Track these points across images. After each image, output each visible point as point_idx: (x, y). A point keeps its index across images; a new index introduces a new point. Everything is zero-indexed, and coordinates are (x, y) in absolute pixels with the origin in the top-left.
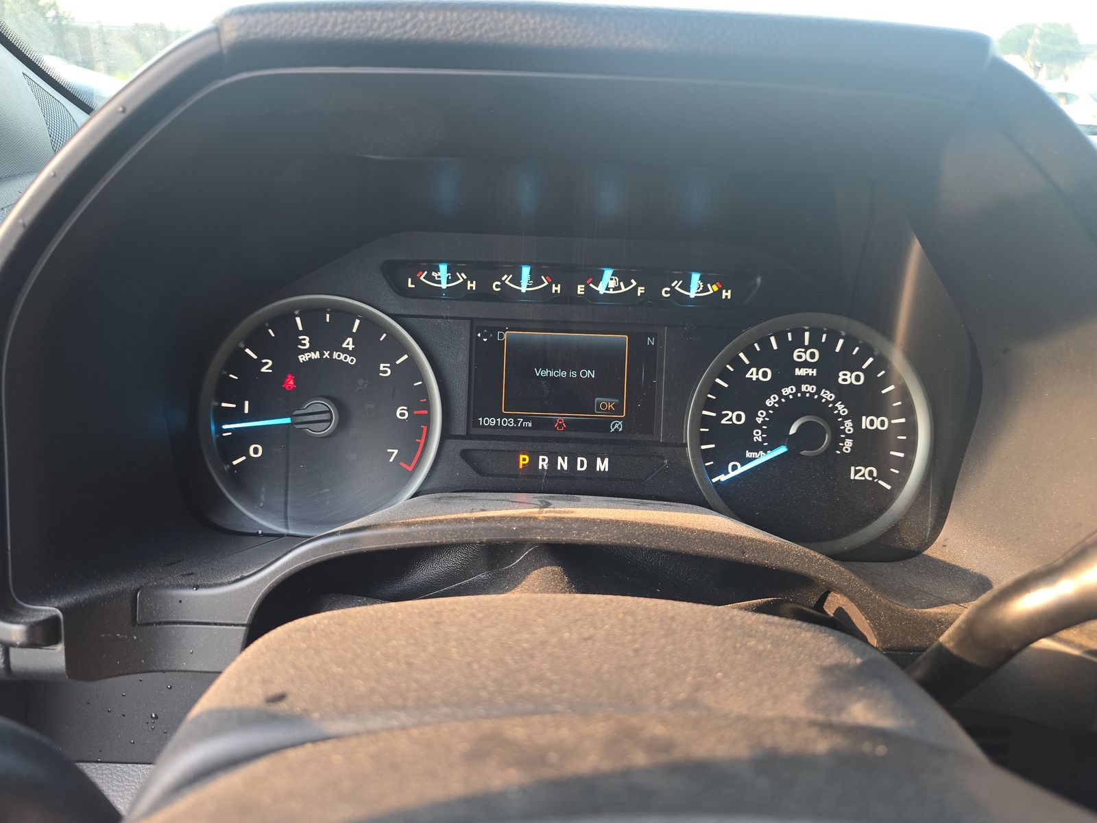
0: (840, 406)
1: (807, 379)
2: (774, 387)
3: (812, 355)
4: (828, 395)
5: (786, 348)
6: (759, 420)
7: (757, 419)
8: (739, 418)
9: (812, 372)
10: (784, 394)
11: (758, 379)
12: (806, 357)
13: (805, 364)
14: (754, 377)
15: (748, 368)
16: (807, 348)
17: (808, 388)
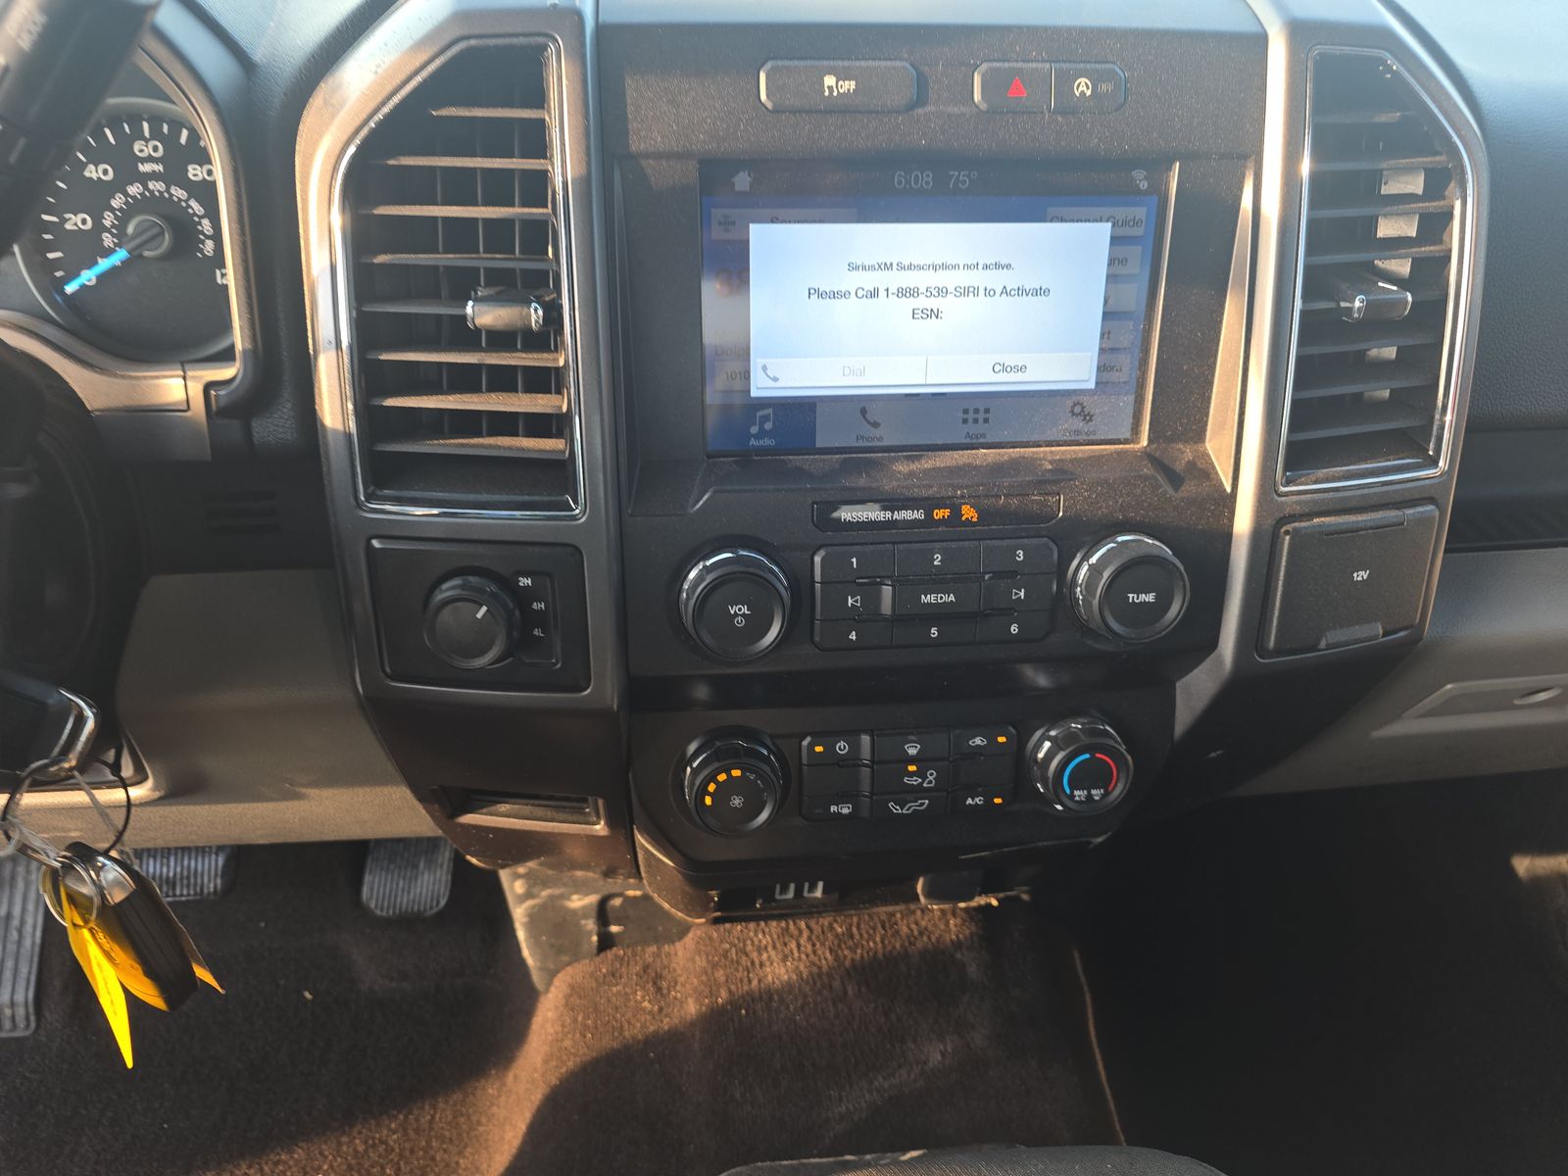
0: (193, 203)
1: (154, 176)
2: (118, 186)
3: (155, 149)
4: (178, 193)
5: (126, 142)
6: (107, 223)
7: (104, 221)
8: (84, 222)
9: (158, 168)
10: (130, 193)
11: (99, 178)
12: (148, 151)
13: (150, 159)
14: (94, 176)
15: (84, 166)
16: (147, 141)
17: (156, 186)
